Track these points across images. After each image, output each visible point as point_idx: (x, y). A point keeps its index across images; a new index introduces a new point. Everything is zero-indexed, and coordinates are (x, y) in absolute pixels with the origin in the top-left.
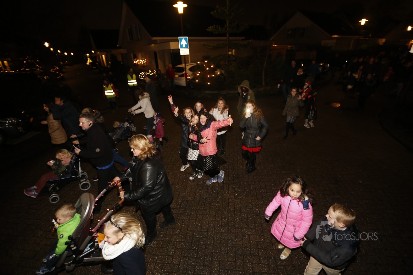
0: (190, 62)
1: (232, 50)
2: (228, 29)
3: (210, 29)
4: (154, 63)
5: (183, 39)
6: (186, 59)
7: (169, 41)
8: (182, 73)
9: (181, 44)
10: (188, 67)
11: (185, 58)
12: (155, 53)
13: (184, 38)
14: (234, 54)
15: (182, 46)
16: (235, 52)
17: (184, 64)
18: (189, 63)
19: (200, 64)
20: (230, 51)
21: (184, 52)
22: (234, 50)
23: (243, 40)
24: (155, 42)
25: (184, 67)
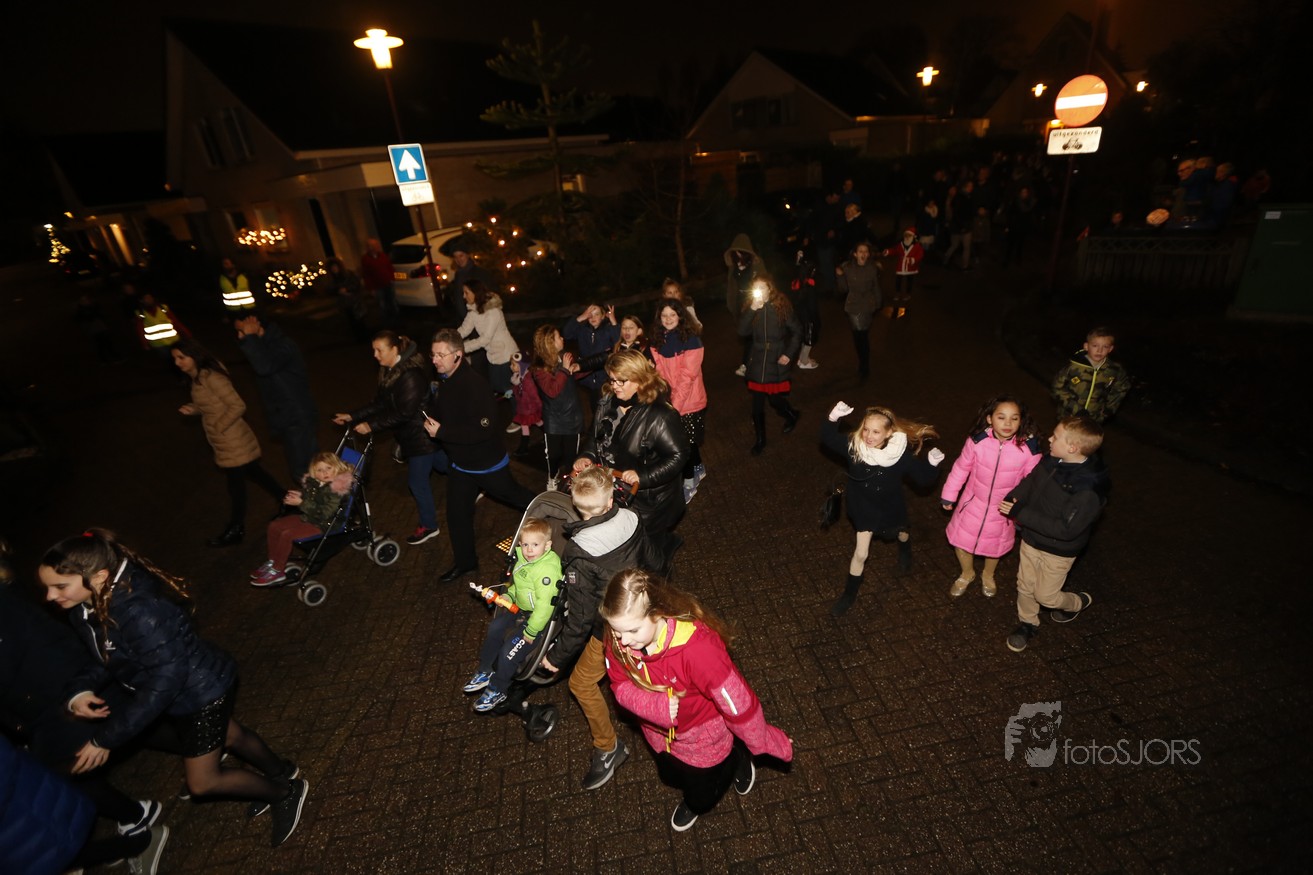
0: (440, 227)
1: (574, 177)
2: (549, 113)
3: (491, 114)
4: (315, 239)
5: (406, 152)
6: (426, 218)
7: (357, 162)
8: (417, 265)
9: (401, 168)
10: (436, 244)
11: (420, 215)
12: (315, 205)
13: (407, 149)
14: (581, 189)
15: (404, 176)
16: (586, 183)
17: (420, 235)
18: (438, 229)
19: (475, 230)
20: (568, 182)
21: (417, 192)
22: (579, 177)
23: (605, 143)
24: (308, 167)
25: (422, 243)
